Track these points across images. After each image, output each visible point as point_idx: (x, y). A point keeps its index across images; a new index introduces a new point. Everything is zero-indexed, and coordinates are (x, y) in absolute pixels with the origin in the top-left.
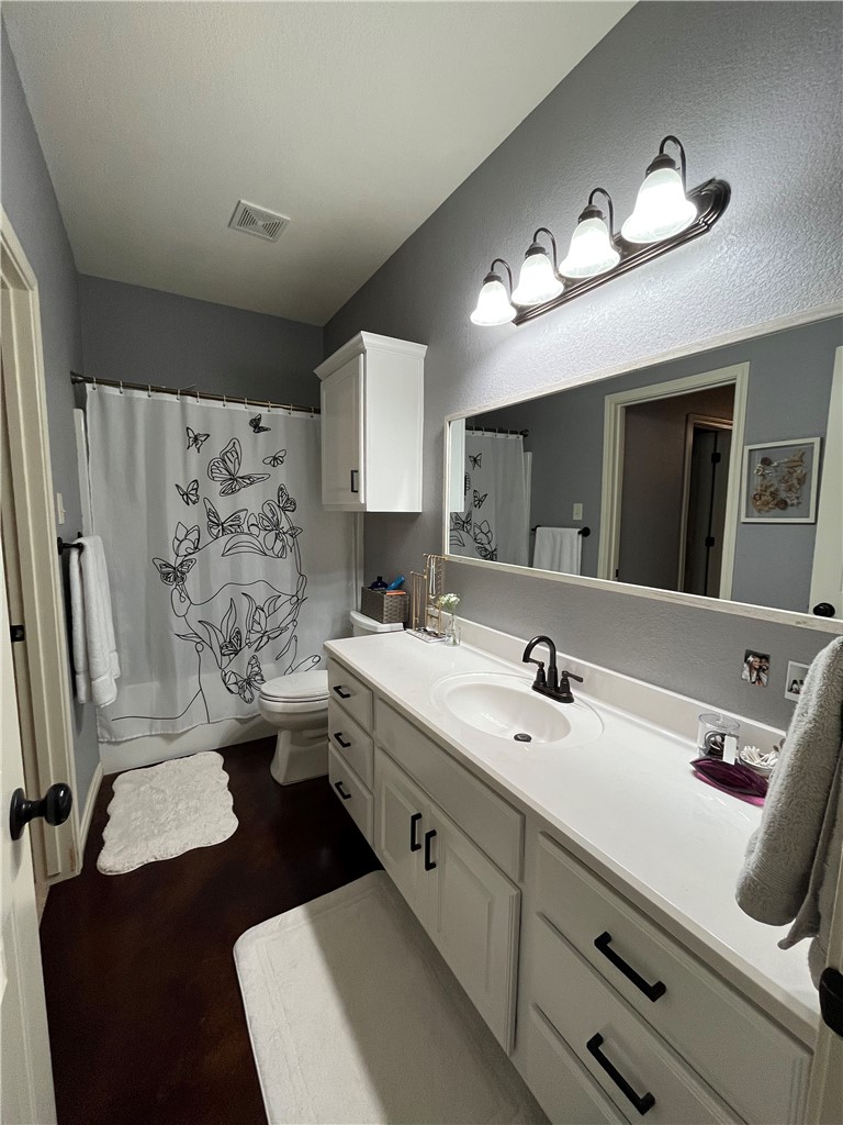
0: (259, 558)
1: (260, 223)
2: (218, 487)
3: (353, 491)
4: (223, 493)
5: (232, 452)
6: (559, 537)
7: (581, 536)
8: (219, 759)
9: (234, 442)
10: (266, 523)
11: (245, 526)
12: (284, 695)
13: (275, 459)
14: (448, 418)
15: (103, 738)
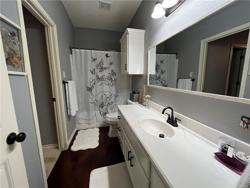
0: (108, 86)
1: (105, 6)
2: (99, 70)
3: (126, 69)
4: (100, 71)
5: (102, 62)
6: (185, 82)
7: (192, 81)
8: (98, 130)
9: (102, 60)
10: (109, 78)
11: (104, 79)
12: (110, 117)
13: (111, 63)
14: (149, 48)
15: (76, 122)
